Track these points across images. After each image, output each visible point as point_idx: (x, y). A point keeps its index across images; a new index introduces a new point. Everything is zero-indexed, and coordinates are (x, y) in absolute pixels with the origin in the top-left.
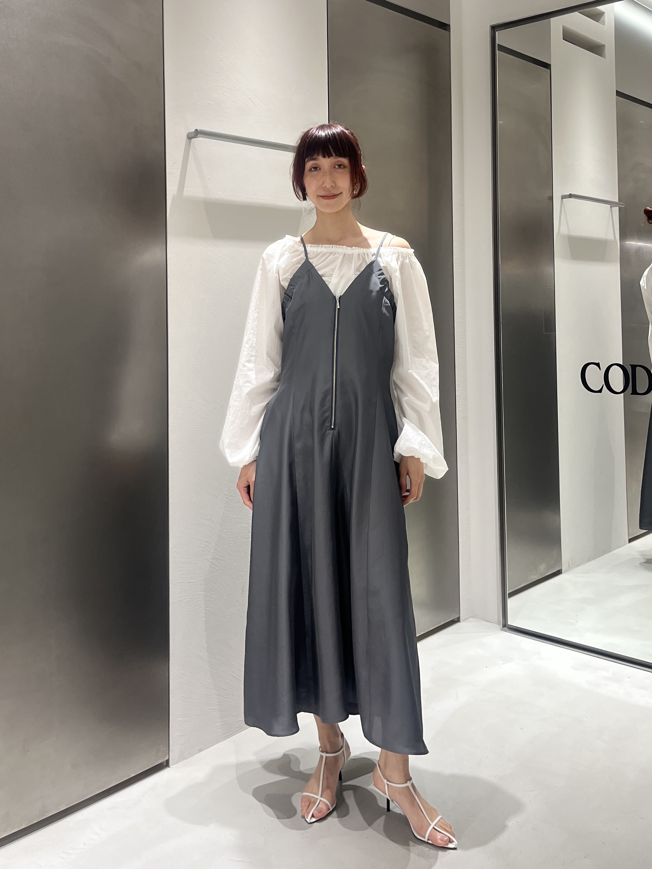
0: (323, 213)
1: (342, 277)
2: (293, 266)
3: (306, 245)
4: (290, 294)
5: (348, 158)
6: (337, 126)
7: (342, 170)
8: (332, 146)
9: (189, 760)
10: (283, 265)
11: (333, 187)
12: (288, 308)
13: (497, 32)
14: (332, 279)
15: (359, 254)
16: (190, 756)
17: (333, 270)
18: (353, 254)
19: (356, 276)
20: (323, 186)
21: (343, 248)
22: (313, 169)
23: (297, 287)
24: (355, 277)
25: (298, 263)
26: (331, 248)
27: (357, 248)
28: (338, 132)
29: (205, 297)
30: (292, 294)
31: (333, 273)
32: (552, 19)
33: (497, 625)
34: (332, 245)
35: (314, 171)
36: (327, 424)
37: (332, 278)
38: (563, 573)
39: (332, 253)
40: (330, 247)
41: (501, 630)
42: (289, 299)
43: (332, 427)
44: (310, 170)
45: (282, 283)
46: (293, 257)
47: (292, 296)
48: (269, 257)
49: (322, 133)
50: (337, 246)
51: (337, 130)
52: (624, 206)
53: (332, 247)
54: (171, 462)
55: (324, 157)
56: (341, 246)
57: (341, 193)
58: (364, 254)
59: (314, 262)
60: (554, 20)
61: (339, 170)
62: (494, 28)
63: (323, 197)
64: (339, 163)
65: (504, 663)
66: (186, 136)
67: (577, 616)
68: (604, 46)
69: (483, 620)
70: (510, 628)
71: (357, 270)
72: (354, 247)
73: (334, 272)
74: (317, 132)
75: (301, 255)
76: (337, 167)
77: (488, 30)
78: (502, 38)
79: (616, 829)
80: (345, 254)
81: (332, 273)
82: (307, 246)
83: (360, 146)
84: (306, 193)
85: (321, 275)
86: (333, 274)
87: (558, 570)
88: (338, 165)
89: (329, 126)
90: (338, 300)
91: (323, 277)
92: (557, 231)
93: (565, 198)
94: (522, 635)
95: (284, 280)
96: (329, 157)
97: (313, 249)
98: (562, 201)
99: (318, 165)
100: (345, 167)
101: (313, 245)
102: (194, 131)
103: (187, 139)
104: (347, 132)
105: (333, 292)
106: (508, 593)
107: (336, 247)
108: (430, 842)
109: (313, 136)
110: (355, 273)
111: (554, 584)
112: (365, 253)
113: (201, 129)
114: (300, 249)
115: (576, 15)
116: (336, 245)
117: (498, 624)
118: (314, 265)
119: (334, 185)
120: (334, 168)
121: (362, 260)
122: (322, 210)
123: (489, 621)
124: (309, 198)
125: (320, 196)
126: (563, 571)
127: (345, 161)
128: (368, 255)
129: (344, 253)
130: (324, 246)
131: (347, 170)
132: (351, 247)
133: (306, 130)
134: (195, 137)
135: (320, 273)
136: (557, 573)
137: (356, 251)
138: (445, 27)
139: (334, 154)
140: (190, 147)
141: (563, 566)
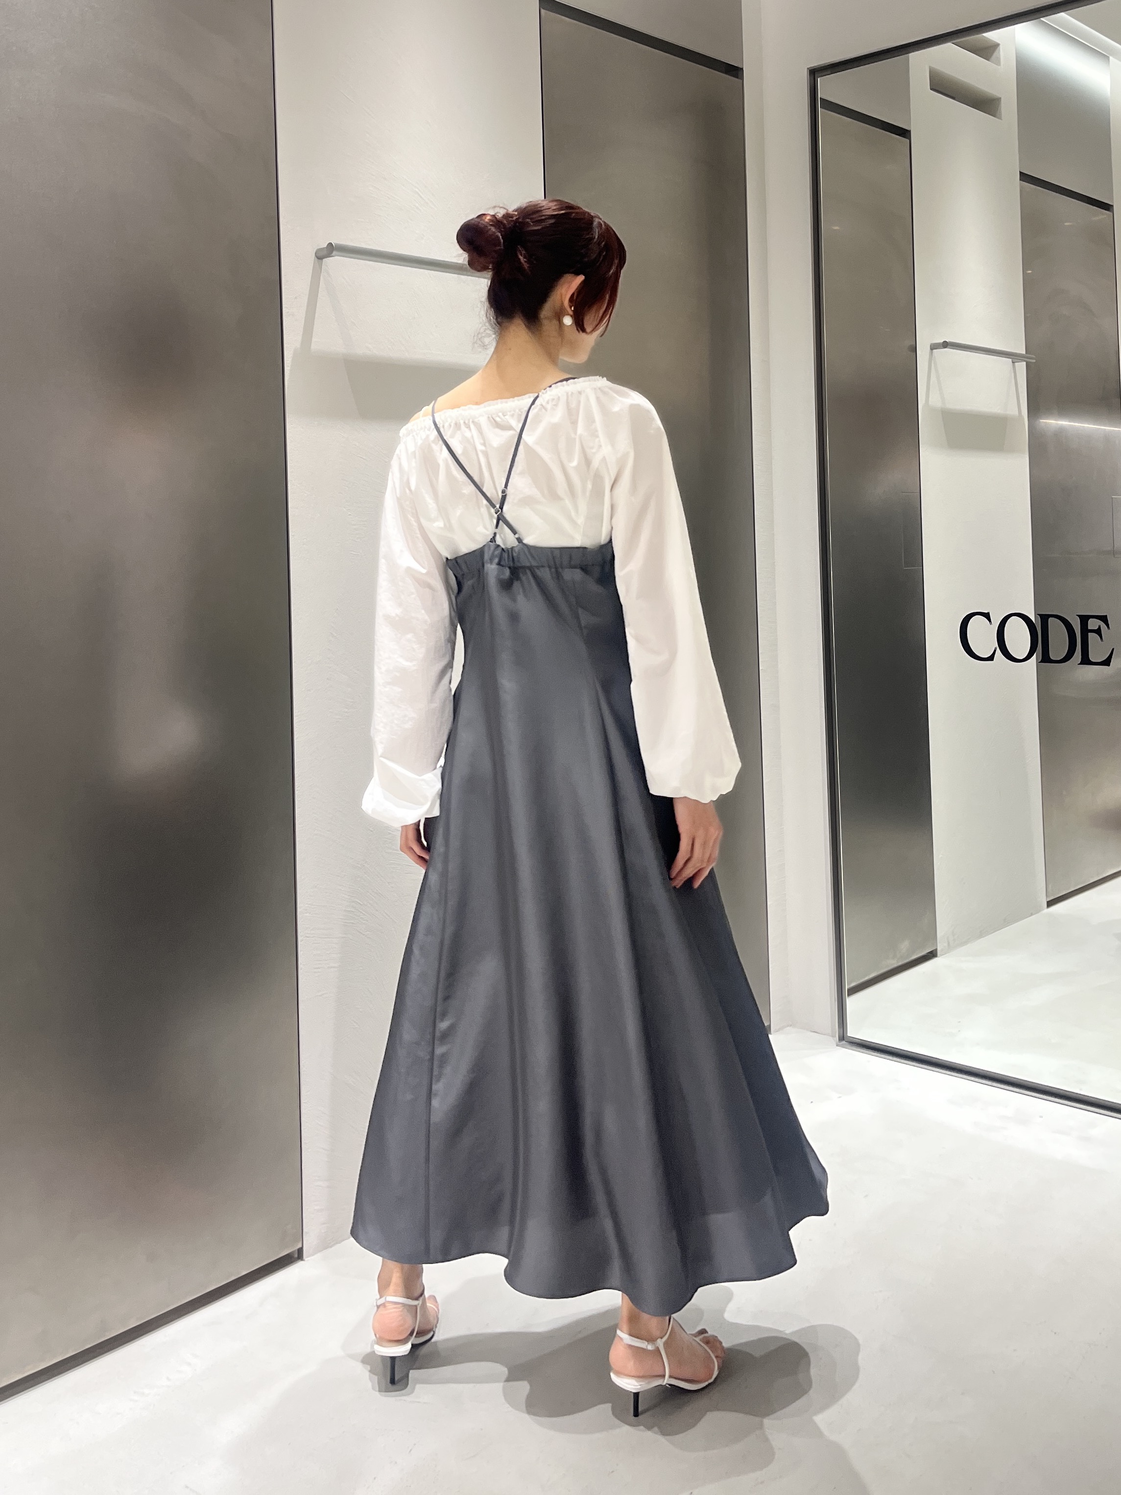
9: (334, 1248)
13: (819, 79)
16: (337, 1243)
29: (349, 513)
32: (911, 55)
33: (831, 1037)
38: (938, 956)
41: (838, 1046)
52: (1034, 361)
54: (298, 777)
60: (914, 57)
62: (814, 73)
65: (839, 1095)
66: (314, 255)
67: (959, 1022)
68: (999, 99)
69: (808, 1030)
70: (852, 1043)
77: (805, 75)
78: (828, 87)
79: (1014, 1350)
87: (931, 951)
92: (924, 402)
93: (937, 349)
94: (872, 1053)
98: (931, 353)
102: (326, 246)
103: (316, 258)
106: (847, 988)
111: (924, 973)
113: (338, 243)
115: (949, 48)
123: (817, 1031)
126: (939, 953)
134: (329, 255)
136: (928, 955)
138: (735, 71)
140: (321, 272)
141: (939, 945)
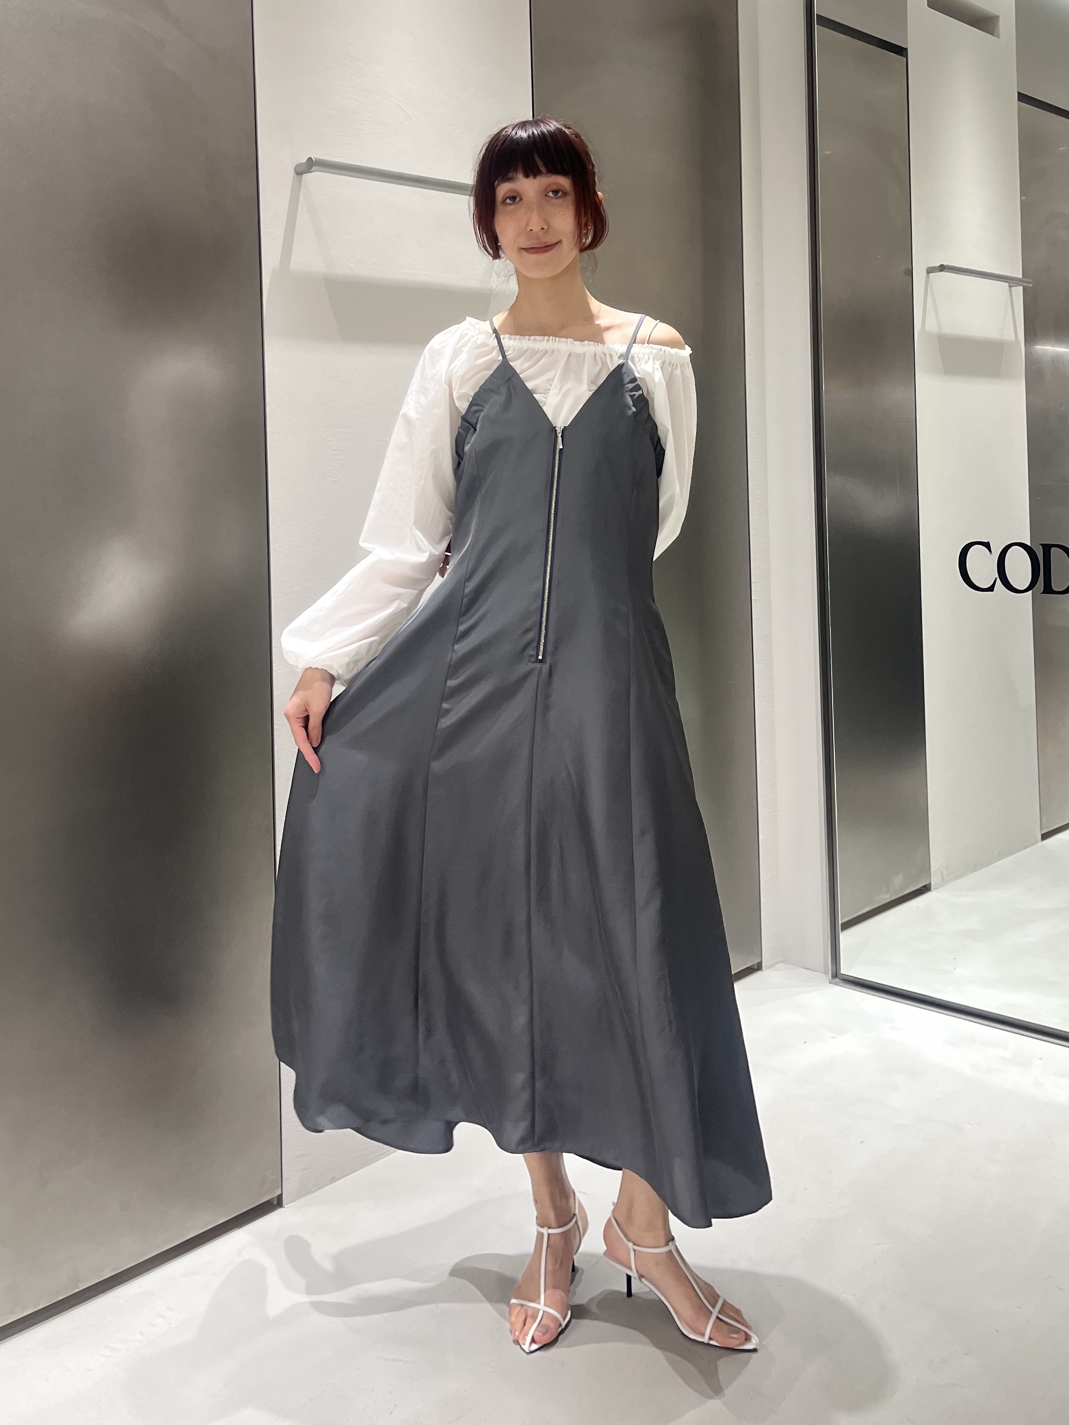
0: (530, 280)
1: (565, 396)
2: (479, 372)
3: (502, 337)
4: (473, 421)
5: (571, 177)
6: (549, 122)
7: (560, 201)
8: (540, 157)
9: (314, 1194)
10: (460, 370)
11: (544, 230)
12: (470, 445)
14: (548, 398)
15: (595, 354)
17: (550, 383)
18: (585, 354)
19: (591, 393)
20: (529, 230)
21: (567, 342)
22: (508, 201)
23: (487, 407)
24: (589, 394)
25: (487, 368)
26: (545, 341)
27: (593, 343)
28: (551, 132)
30: (476, 421)
31: (550, 387)
33: (824, 975)
34: (546, 338)
35: (510, 204)
36: (532, 652)
37: (548, 396)
38: (932, 890)
39: (548, 350)
40: (543, 340)
41: (830, 983)
42: (469, 429)
43: (540, 657)
44: (504, 202)
45: (457, 403)
46: (478, 357)
47: (477, 423)
48: (434, 355)
49: (523, 134)
50: (557, 339)
51: (549, 127)
52: (1032, 285)
53: (548, 341)
55: (527, 176)
56: (562, 339)
57: (559, 242)
58: (605, 355)
59: (516, 365)
61: (555, 201)
63: (526, 250)
64: (554, 187)
65: (833, 1035)
66: (293, 169)
67: (955, 959)
68: (997, 17)
69: (800, 967)
70: (845, 980)
71: (593, 382)
72: (586, 342)
73: (551, 385)
74: (514, 133)
75: (492, 353)
76: (552, 195)
79: (1018, 1307)
80: (570, 354)
81: (548, 386)
82: (503, 339)
83: (592, 158)
84: (500, 246)
85: (532, 390)
86: (549, 390)
87: (926, 885)
88: (553, 191)
89: (535, 122)
90: (561, 433)
91: (535, 394)
92: (920, 326)
93: (932, 272)
94: (865, 991)
95: (461, 397)
96: (535, 176)
97: (514, 343)
98: (928, 278)
99: (517, 192)
100: (565, 194)
101: (513, 337)
102: (305, 161)
103: (294, 172)
104: (567, 131)
105: (550, 419)
106: (840, 923)
107: (555, 341)
108: (712, 1342)
109: (507, 141)
110: (589, 387)
111: (917, 908)
112: (605, 353)
113: (320, 158)
114: (489, 343)
116: (554, 338)
117: (824, 973)
118: (518, 372)
119: (546, 227)
120: (546, 195)
121: (601, 365)
122: (528, 274)
123: (810, 968)
124: (504, 255)
125: (523, 249)
126: (932, 887)
127: (564, 182)
128: (611, 356)
129: (569, 351)
130: (532, 338)
131: (570, 200)
132: (581, 341)
133: (495, 131)
134: (309, 170)
135: (530, 385)
136: (922, 890)
137: (588, 348)
139: (543, 169)
140: (301, 187)
141: (932, 879)
